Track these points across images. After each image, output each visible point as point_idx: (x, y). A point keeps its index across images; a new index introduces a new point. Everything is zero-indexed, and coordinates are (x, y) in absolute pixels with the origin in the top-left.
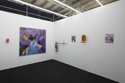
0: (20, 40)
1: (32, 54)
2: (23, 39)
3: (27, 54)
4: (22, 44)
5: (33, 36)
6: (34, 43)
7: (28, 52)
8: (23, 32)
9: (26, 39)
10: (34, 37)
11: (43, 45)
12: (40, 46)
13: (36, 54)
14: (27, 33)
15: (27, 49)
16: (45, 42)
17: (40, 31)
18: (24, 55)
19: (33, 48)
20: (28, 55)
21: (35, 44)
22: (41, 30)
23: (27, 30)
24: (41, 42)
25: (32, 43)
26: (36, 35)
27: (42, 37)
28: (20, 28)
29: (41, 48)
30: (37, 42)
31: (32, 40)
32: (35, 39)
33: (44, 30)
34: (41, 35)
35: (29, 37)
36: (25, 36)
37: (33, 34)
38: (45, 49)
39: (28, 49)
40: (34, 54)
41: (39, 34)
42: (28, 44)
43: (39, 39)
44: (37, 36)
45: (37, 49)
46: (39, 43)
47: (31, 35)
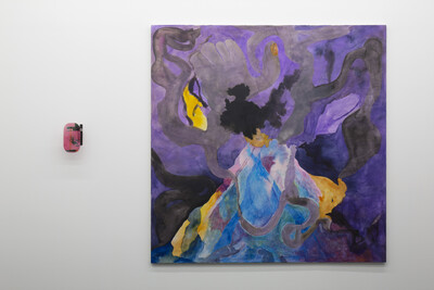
0: (155, 134)
2: (176, 123)
3: (205, 253)
4: (171, 169)
5: (260, 97)
6: (267, 163)
7: (218, 234)
8: (175, 69)
9: (201, 122)
10: (261, 104)
11: (351, 185)
12: (326, 194)
13: (283, 261)
14: (203, 76)
15: (205, 211)
16: (381, 147)
17: (320, 39)
18: (188, 258)
19: (259, 204)
20: (214, 261)
21: (279, 169)
22: (330, 29)
23: (206, 50)
24: (330, 152)
25: (244, 161)
26: (288, 82)
27: (346, 105)
28: (157, 34)
29: (336, 214)
30: (290, 151)
31: (250, 134)
32: (277, 124)
33: (363, 29)
34: (332, 86)
35: (220, 107)
36: (190, 100)
37: (252, 82)
38: (378, 228)
39: (216, 214)
40: (269, 259)
41: (315, 72)
42: (216, 171)
43: (312, 120)
44: (289, 99)
45: (299, 219)
46: (315, 158)
47: (241, 91)
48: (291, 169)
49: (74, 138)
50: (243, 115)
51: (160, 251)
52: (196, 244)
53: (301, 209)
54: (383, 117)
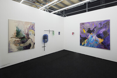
0: (80, 33)
1: (90, 46)
2: (82, 32)
3: (85, 45)
4: (82, 37)
5: (92, 29)
6: (93, 36)
7: (87, 43)
8: (82, 27)
9: (85, 32)
10: (92, 30)
11: (104, 39)
13: (95, 47)
14: (85, 27)
15: (85, 41)
16: (109, 35)
17: (99, 22)
18: (84, 45)
19: (91, 41)
22: (101, 21)
23: (85, 25)
25: (90, 36)
26: (95, 28)
27: (103, 30)
28: (80, 24)
29: (102, 43)
30: (95, 35)
31: (90, 33)
32: (94, 32)
33: (106, 20)
34: (101, 28)
35: (87, 30)
36: (84, 30)
37: (91, 28)
39: (86, 41)
40: (93, 47)
41: (99, 26)
42: (87, 37)
43: (98, 32)
44: (95, 29)
45: (97, 43)
46: (99, 36)
47: (89, 29)
48: (96, 37)
49: (73, 33)
50: (90, 31)
51: (81, 44)
52: (84, 44)
53: (97, 42)
54: (109, 31)
